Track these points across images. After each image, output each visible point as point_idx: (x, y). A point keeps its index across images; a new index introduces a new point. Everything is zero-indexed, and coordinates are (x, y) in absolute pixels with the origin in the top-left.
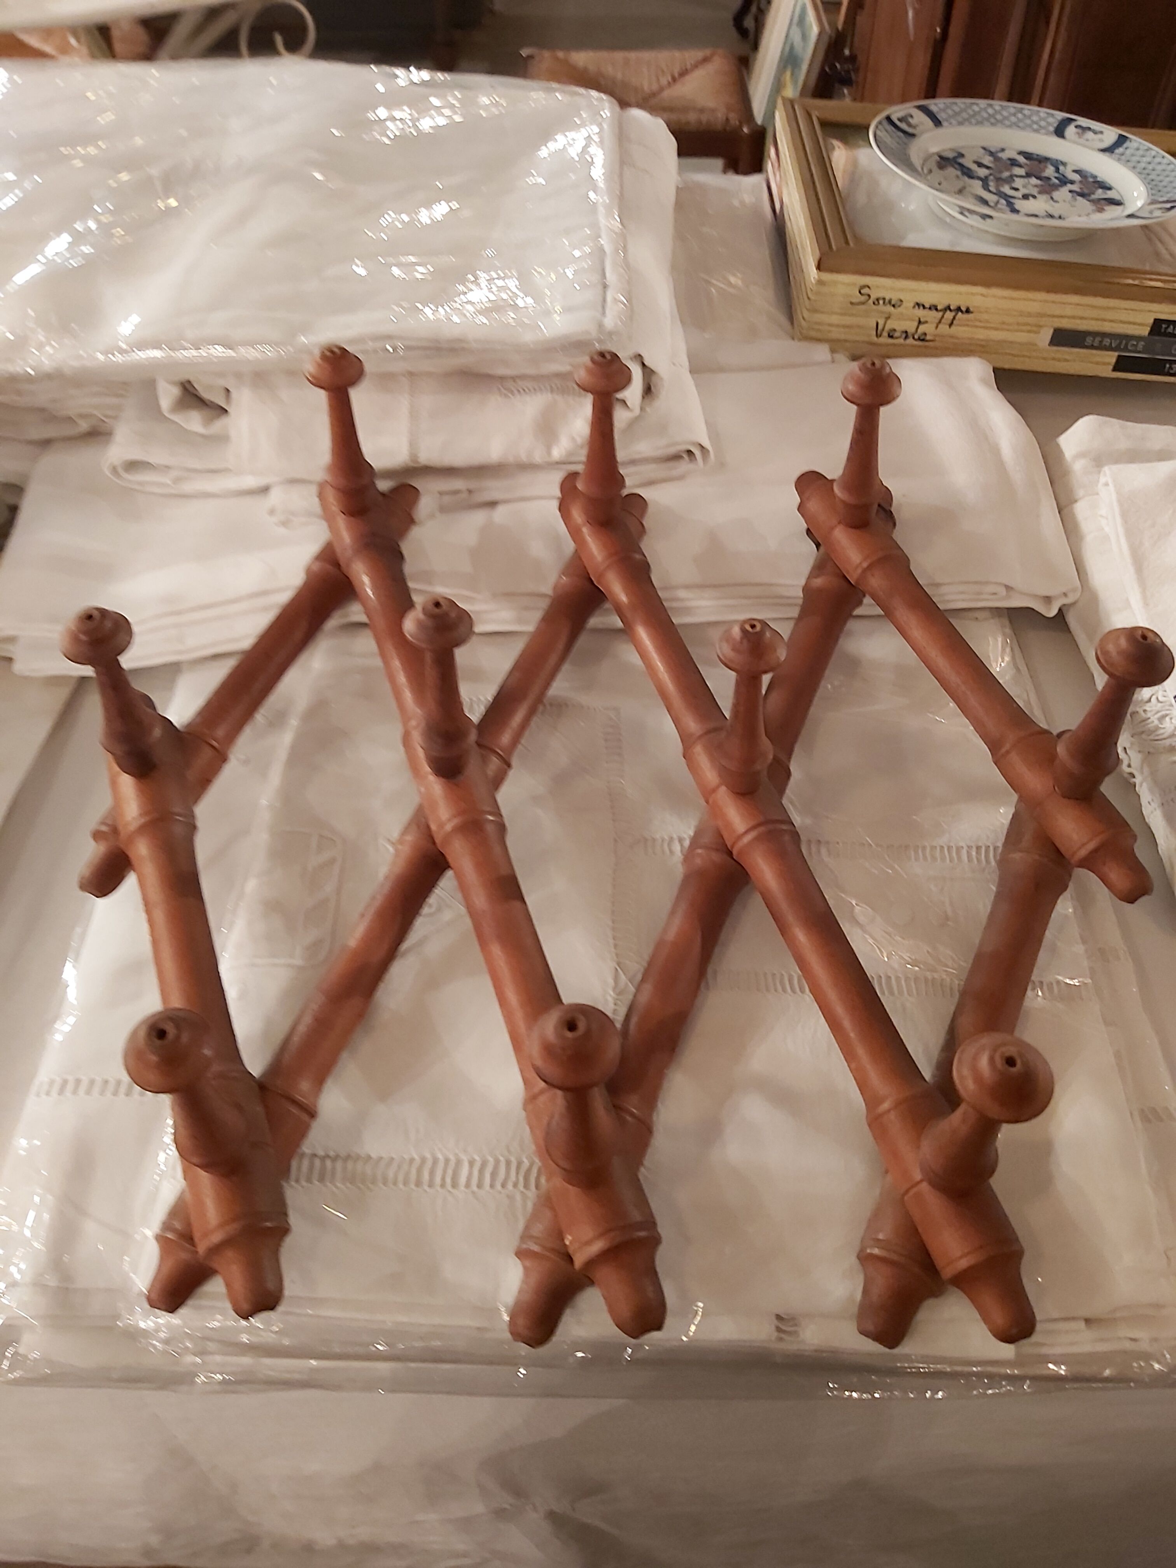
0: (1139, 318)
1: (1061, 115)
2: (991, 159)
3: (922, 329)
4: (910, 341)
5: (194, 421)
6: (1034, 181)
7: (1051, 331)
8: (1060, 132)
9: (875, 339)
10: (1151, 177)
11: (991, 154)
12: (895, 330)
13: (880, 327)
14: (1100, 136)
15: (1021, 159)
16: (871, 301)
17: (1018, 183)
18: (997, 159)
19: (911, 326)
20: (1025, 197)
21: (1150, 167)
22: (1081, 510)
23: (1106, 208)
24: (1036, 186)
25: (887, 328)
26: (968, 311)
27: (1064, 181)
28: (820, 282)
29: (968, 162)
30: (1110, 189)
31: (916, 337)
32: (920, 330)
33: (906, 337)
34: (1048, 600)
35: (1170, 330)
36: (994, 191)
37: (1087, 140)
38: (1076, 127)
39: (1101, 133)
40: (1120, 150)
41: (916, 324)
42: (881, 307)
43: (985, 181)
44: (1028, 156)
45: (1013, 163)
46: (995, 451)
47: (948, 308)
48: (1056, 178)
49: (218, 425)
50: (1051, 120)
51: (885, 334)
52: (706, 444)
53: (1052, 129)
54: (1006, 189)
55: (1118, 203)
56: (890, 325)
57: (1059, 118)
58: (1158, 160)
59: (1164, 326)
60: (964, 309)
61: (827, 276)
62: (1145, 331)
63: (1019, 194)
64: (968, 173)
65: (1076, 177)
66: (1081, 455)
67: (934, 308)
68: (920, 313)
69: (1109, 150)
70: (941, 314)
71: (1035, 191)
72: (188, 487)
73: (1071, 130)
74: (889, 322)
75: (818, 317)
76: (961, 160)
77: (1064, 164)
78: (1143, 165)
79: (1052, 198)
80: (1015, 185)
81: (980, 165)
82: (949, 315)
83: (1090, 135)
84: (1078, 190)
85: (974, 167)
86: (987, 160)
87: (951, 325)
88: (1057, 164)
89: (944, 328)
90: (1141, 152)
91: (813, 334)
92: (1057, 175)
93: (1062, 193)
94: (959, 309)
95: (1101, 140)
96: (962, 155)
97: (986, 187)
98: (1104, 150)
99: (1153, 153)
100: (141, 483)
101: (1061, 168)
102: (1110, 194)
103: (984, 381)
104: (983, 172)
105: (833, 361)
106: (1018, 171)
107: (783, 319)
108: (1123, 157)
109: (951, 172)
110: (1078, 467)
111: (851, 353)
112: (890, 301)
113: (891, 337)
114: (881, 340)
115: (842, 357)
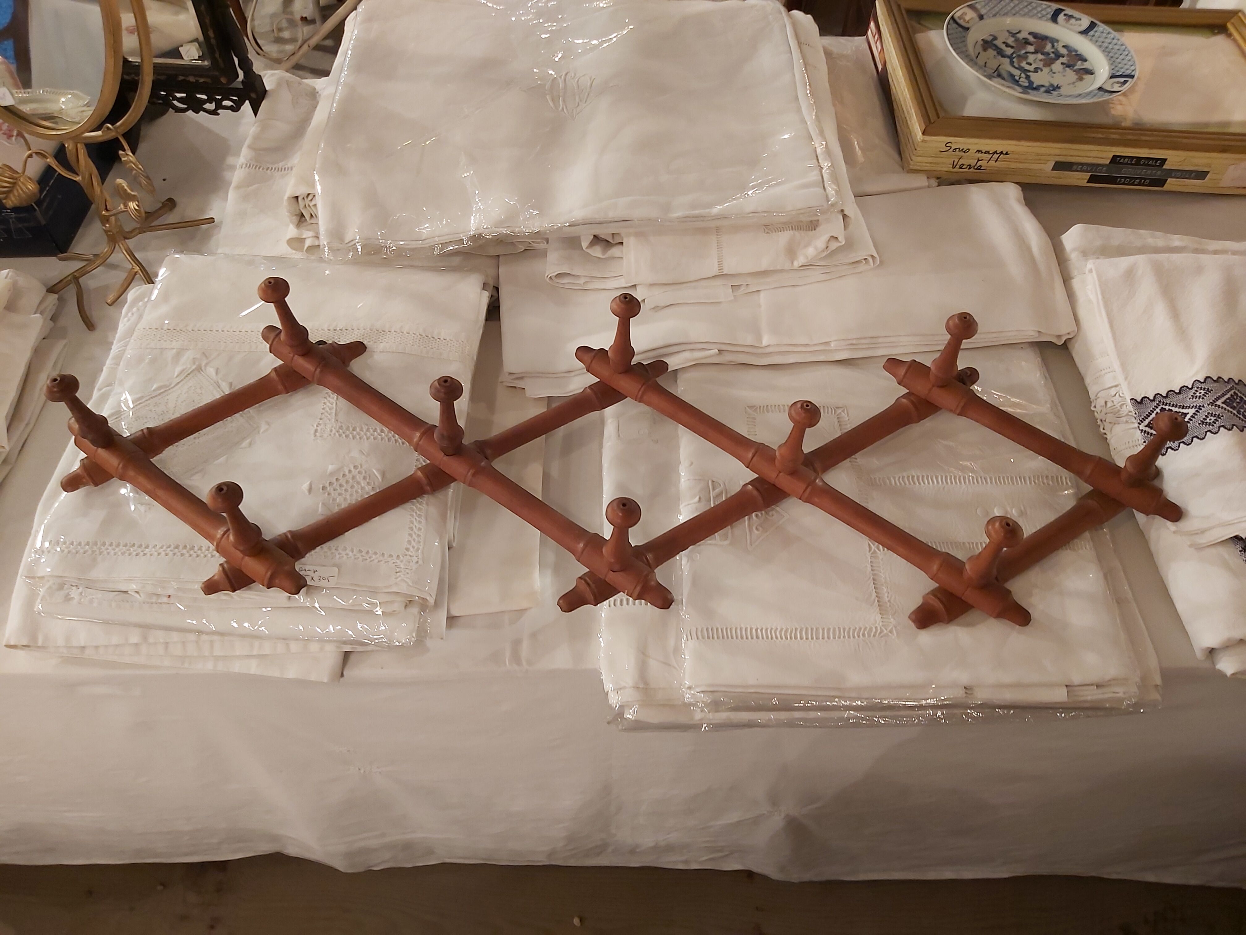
0: (1104, 155)
1: (1055, 6)
2: (1013, 39)
3: (979, 163)
4: (972, 170)
5: (597, 252)
6: (1040, 56)
7: (1054, 163)
8: (1054, 18)
9: (951, 169)
10: (1111, 54)
11: (1013, 35)
12: (963, 165)
13: (955, 163)
14: (1079, 22)
15: (1031, 39)
16: (951, 150)
17: (1031, 58)
18: (1017, 40)
19: (973, 162)
20: (1036, 70)
21: (1111, 46)
22: (1076, 283)
23: (1084, 77)
24: (1041, 60)
25: (960, 163)
26: (1007, 154)
27: (1058, 56)
28: (923, 141)
29: (999, 43)
30: (1086, 60)
31: (976, 168)
32: (978, 165)
33: (970, 168)
34: (1059, 337)
35: (1122, 161)
36: (1017, 66)
37: (1071, 24)
38: (1065, 15)
39: (1080, 19)
40: (1091, 33)
41: (976, 161)
42: (957, 153)
43: (1010, 57)
44: (1035, 35)
45: (1027, 42)
46: (1029, 249)
47: (995, 152)
48: (1053, 52)
50: (1049, 10)
51: (958, 166)
52: (875, 255)
53: (1049, 16)
54: (1024, 64)
55: (1090, 72)
56: (961, 162)
57: (1054, 9)
58: (1115, 41)
59: (1119, 159)
60: (1004, 152)
61: (927, 138)
62: (1108, 162)
63: (1031, 68)
64: (1000, 53)
65: (1064, 51)
66: (1074, 249)
67: (987, 152)
68: (979, 155)
69: (1085, 32)
70: (991, 155)
71: (1040, 65)
72: (590, 286)
73: (1061, 17)
74: (961, 160)
75: (919, 159)
76: (995, 42)
77: (1057, 41)
78: (1106, 45)
79: (1051, 70)
80: (1029, 61)
81: (1007, 45)
82: (996, 156)
83: (1073, 21)
84: (1065, 62)
85: (1003, 47)
86: (1011, 41)
87: (996, 161)
88: (1053, 41)
89: (992, 163)
90: (1104, 35)
91: (916, 168)
92: (1053, 50)
93: (1057, 66)
94: (1002, 153)
95: (1080, 25)
96: (995, 38)
97: (1012, 63)
98: (1081, 33)
99: (1112, 36)
100: (568, 284)
101: (1056, 44)
102: (1086, 65)
103: (1019, 201)
104: (1009, 51)
105: (929, 187)
106: (1031, 49)
107: (897, 157)
108: (1094, 38)
109: (991, 52)
110: (1073, 256)
111: (938, 178)
112: (963, 150)
113: (961, 168)
114: (955, 170)
115: (934, 182)
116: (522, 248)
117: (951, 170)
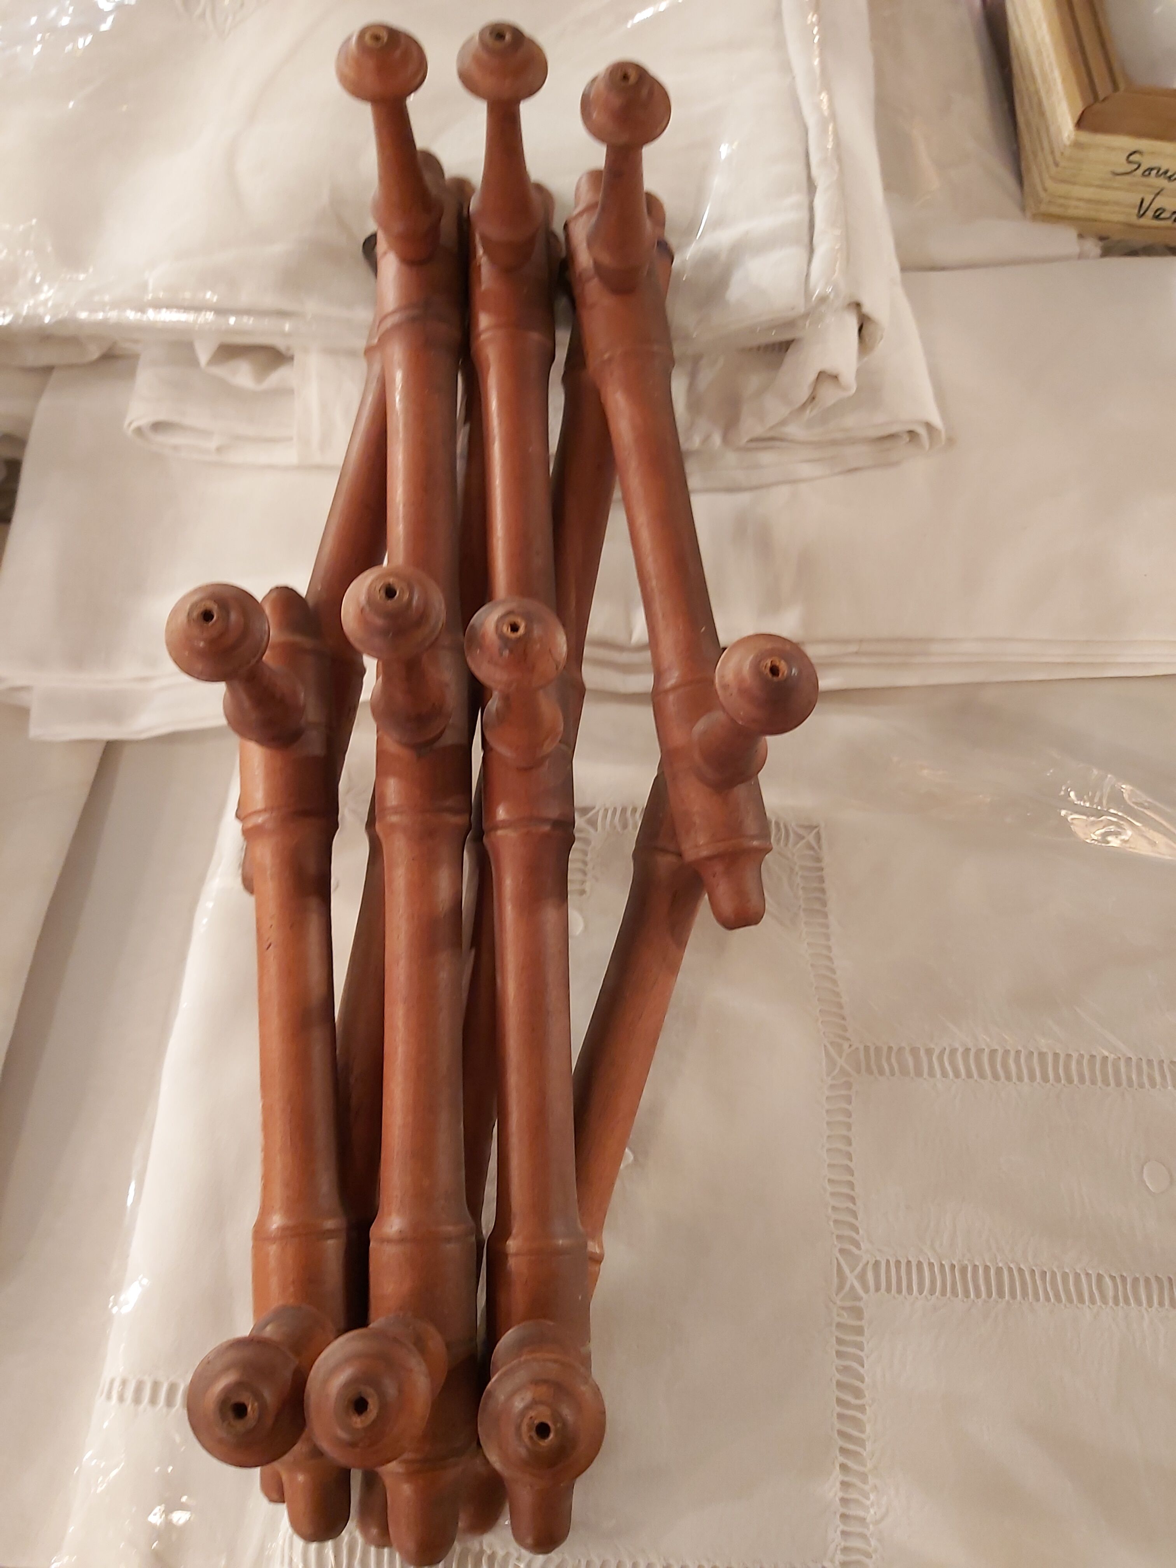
5: (241, 374)
12: (1164, 210)
13: (1145, 205)
16: (1140, 171)
25: (1155, 206)
28: (1077, 145)
42: (1153, 180)
49: (278, 376)
51: (1150, 213)
52: (936, 420)
56: (1159, 203)
61: (1086, 137)
72: (233, 457)
74: (1158, 198)
75: (1063, 189)
91: (1054, 210)
100: (176, 448)
105: (1081, 256)
107: (1010, 182)
111: (1102, 238)
112: (1166, 172)
113: (1157, 217)
114: (1143, 221)
115: (1092, 247)
116: (94, 353)
117: (1134, 219)
